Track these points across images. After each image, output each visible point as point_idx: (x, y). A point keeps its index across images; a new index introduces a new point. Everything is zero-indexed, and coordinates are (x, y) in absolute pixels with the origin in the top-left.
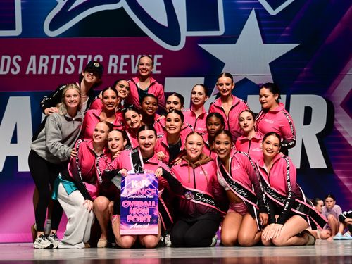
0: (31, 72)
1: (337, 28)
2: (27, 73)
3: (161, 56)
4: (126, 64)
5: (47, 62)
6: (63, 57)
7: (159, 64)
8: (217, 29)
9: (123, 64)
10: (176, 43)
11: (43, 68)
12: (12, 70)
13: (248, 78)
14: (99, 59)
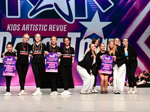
0: (23, 30)
1: (125, 16)
2: (22, 30)
3: (66, 25)
4: (55, 28)
5: (29, 27)
6: (34, 25)
7: (66, 28)
9: (54, 28)
10: (72, 21)
11: (27, 29)
12: (17, 29)
13: (95, 33)
14: (46, 26)
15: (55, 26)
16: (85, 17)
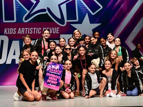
0: (19, 33)
1: (112, 19)
2: (18, 33)
3: (59, 28)
5: (24, 30)
6: (29, 28)
7: (58, 30)
8: (76, 19)
10: (64, 24)
12: (13, 33)
13: (86, 34)
14: (40, 29)
16: (76, 20)
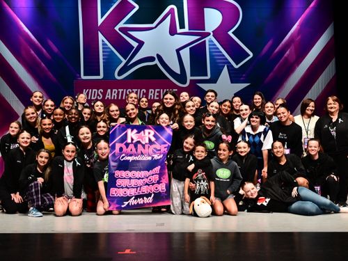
4: (158, 94)
11: (114, 96)
15: (158, 92)
